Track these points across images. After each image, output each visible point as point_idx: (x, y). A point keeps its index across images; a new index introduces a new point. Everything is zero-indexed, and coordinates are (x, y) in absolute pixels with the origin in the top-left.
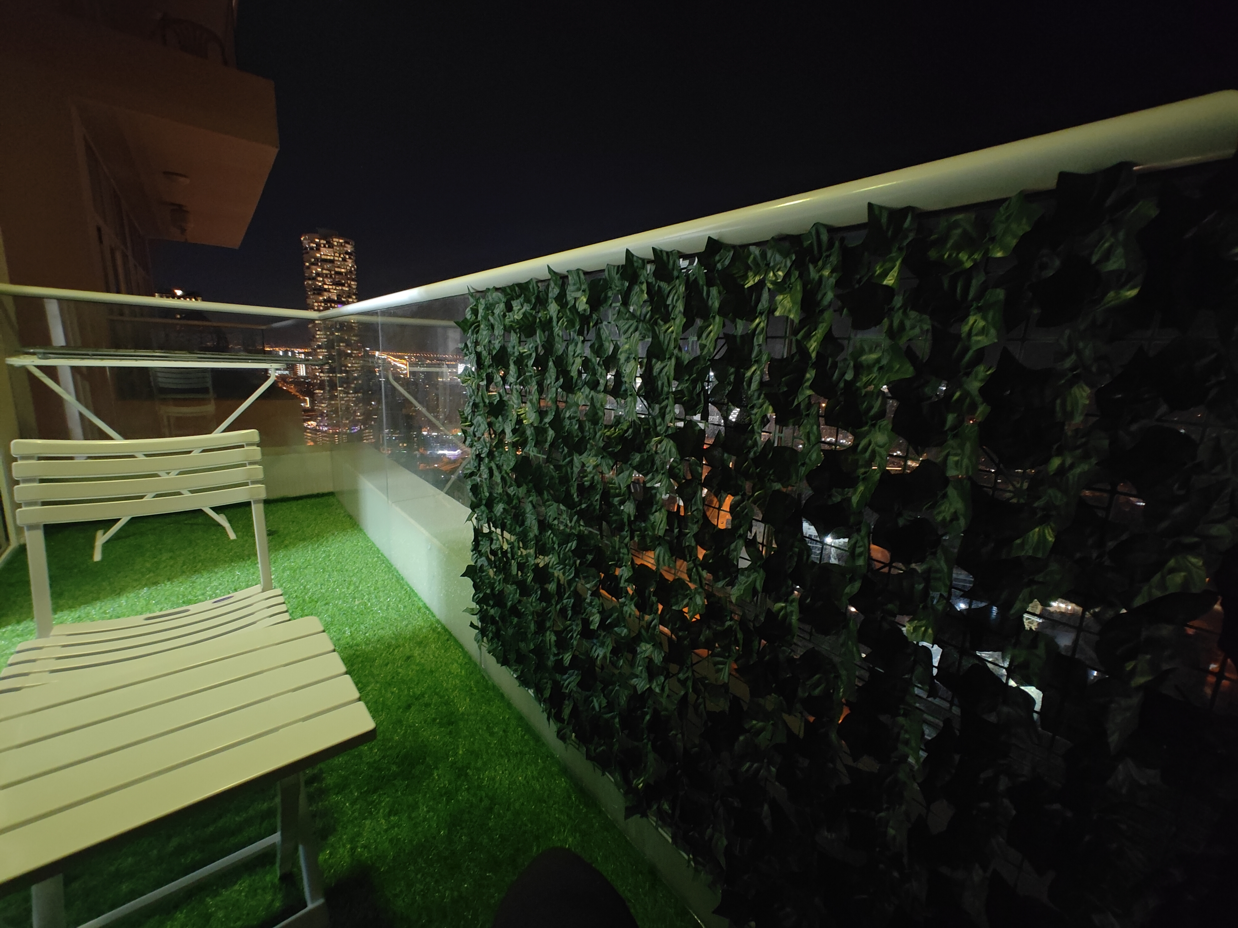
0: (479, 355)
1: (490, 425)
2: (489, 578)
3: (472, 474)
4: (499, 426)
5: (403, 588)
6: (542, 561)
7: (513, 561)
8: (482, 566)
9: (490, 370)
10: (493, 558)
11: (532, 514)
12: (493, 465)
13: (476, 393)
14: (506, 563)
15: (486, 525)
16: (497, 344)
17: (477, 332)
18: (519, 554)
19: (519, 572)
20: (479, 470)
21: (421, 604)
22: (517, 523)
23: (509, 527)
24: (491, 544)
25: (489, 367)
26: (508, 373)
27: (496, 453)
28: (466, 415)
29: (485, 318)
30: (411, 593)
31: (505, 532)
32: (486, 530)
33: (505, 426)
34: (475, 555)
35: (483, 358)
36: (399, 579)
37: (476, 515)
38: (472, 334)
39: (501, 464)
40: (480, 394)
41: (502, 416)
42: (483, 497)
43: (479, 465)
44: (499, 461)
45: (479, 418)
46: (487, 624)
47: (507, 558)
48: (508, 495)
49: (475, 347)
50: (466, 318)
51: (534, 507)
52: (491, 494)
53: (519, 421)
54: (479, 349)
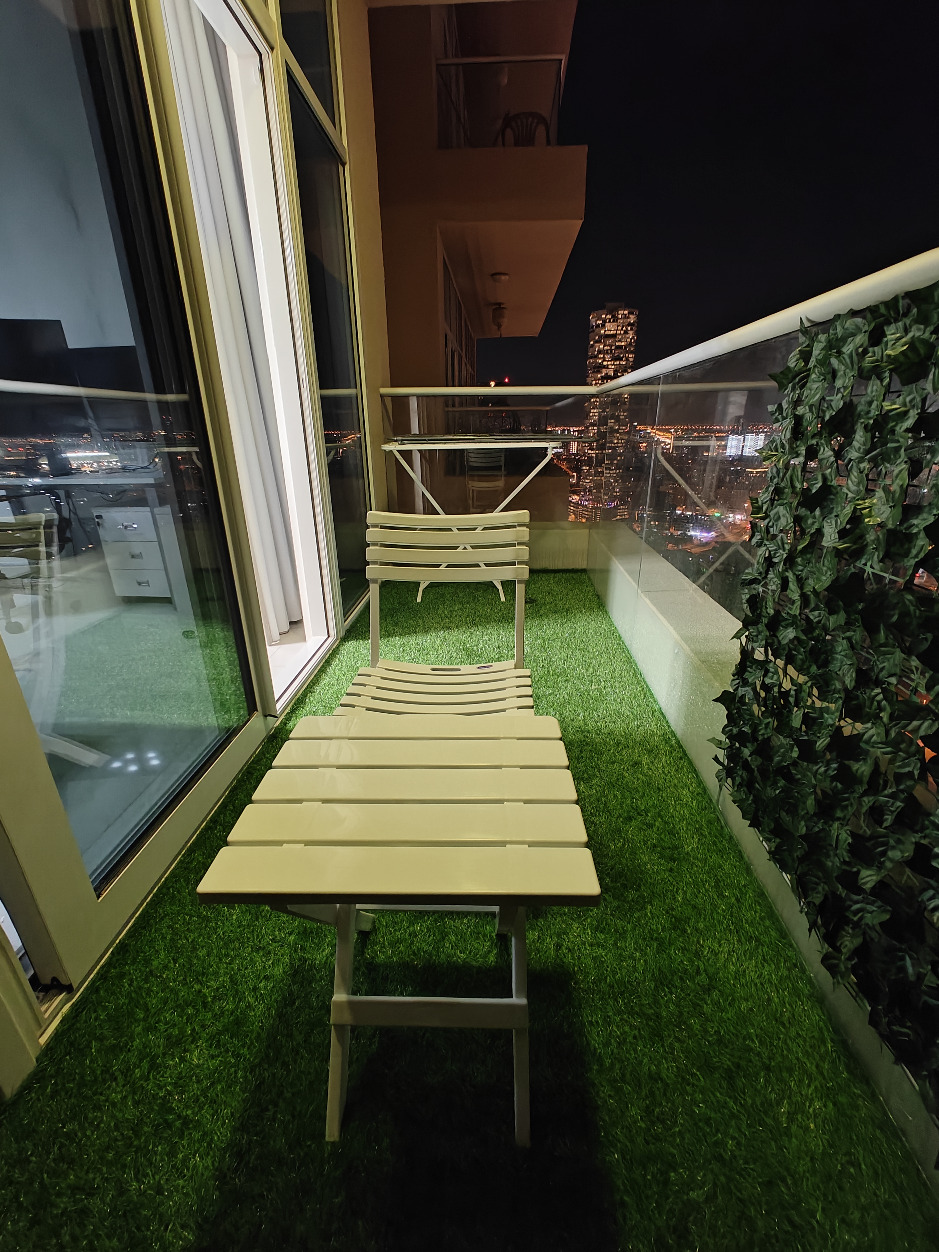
0: (798, 420)
1: (798, 520)
2: (752, 714)
3: (754, 581)
4: (813, 523)
5: (639, 684)
6: (849, 728)
7: (796, 709)
8: (743, 696)
9: (814, 442)
10: (763, 694)
11: (846, 656)
12: (790, 575)
13: (781, 475)
14: (784, 707)
15: (762, 650)
16: (837, 401)
17: (802, 387)
18: (809, 702)
19: (803, 726)
20: (766, 577)
21: (656, 707)
22: (816, 663)
23: (799, 662)
24: (765, 675)
25: (813, 437)
26: (850, 444)
27: (799, 560)
28: (760, 503)
29: (824, 362)
30: (647, 692)
31: (789, 667)
32: (759, 655)
33: (825, 524)
34: (738, 681)
35: (805, 424)
36: (637, 673)
37: (747, 633)
38: (793, 389)
39: (804, 575)
40: (788, 475)
41: (821, 509)
42: (764, 614)
43: (767, 573)
44: (802, 571)
45: (781, 510)
46: (736, 765)
47: (787, 701)
48: (808, 619)
49: (795, 408)
50: (788, 367)
51: (852, 647)
52: (777, 612)
53: (856, 519)
54: (800, 410)
